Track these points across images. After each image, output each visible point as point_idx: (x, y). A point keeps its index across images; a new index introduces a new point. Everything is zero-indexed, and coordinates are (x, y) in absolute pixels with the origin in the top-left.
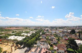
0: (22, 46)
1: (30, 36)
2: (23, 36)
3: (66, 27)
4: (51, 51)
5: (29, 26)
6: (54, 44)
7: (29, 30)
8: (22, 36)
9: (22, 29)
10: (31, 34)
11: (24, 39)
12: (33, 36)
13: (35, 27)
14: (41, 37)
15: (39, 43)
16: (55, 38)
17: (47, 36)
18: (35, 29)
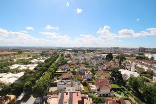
0: (20, 98)
1: (35, 69)
2: (17, 71)
3: (97, 49)
4: (87, 96)
5: (25, 48)
6: (89, 80)
7: (29, 56)
8: (13, 73)
9: (9, 54)
10: (37, 65)
11: (22, 79)
12: (42, 69)
13: (40, 49)
14: (59, 71)
15: (60, 83)
16: (85, 69)
17: (71, 68)
18: (42, 55)
